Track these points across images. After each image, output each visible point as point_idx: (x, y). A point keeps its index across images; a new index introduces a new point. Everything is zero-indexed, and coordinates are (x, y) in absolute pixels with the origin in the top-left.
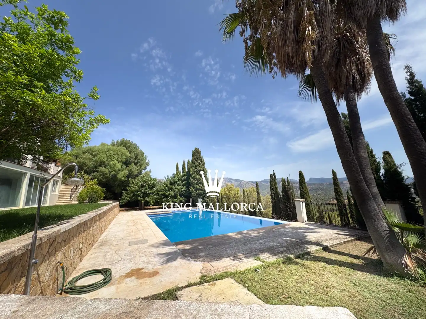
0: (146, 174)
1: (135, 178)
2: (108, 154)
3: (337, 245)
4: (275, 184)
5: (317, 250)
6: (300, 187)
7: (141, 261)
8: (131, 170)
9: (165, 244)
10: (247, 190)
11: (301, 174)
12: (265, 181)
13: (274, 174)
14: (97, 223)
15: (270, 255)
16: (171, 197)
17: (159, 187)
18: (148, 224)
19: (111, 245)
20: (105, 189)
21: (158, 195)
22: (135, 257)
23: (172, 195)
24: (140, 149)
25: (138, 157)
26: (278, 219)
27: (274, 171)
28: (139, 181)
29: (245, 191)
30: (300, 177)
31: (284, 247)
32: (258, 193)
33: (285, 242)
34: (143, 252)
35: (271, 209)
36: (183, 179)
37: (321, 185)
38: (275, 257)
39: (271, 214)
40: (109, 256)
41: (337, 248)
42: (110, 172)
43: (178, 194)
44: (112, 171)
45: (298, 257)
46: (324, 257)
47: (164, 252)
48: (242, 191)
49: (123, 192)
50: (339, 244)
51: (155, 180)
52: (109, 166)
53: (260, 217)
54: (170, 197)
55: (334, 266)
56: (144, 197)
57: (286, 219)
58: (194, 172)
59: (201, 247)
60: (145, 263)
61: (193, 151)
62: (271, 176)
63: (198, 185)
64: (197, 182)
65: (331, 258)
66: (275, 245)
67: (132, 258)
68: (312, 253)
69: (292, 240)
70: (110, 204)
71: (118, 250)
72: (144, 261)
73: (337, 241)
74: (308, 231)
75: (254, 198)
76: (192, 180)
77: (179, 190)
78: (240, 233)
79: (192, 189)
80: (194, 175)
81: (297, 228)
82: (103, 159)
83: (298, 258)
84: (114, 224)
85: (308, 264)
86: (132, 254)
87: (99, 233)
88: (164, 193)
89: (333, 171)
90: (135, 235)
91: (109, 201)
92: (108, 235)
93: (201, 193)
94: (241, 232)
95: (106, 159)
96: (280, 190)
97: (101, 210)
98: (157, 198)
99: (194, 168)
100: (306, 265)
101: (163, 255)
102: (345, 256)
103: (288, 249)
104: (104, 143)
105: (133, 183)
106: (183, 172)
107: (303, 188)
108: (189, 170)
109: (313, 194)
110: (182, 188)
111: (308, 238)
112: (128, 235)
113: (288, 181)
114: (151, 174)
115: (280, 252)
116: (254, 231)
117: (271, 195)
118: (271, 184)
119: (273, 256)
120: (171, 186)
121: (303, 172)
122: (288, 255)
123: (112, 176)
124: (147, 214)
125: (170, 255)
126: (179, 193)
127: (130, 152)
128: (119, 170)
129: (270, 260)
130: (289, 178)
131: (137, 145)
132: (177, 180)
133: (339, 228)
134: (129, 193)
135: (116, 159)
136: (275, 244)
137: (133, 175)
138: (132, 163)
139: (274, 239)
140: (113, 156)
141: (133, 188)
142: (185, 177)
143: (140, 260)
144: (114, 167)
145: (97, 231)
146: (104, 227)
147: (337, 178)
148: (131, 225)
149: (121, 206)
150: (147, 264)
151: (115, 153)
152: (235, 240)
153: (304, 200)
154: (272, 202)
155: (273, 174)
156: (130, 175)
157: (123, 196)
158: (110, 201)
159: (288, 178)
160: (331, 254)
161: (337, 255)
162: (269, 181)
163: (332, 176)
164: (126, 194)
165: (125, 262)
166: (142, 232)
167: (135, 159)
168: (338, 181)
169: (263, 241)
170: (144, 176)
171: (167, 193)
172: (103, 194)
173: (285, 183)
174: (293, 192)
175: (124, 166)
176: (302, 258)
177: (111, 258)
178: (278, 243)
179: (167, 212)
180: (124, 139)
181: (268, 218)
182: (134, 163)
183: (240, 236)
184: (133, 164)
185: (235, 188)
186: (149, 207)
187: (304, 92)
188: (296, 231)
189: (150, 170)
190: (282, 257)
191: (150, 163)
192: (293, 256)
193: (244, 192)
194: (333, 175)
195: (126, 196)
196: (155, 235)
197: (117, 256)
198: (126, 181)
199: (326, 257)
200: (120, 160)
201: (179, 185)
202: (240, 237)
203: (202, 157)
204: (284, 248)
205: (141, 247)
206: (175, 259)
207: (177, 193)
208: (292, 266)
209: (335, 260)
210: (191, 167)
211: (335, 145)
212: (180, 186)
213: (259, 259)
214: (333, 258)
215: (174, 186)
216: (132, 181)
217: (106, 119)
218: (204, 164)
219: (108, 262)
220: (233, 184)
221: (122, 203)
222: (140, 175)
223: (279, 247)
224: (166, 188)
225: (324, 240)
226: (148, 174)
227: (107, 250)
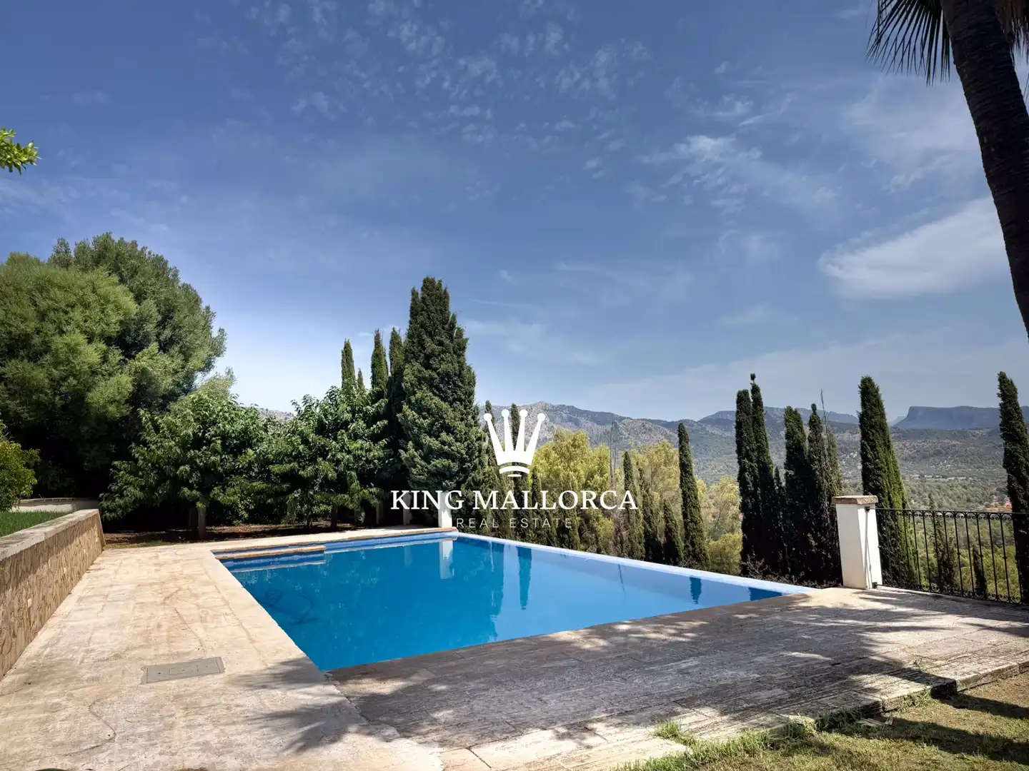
0: (213, 387)
1: (163, 408)
2: (43, 304)
3: (990, 679)
4: (756, 432)
5: (910, 697)
6: (863, 446)
7: (194, 741)
8: (144, 371)
9: (292, 676)
10: (640, 456)
11: (869, 392)
12: (716, 420)
13: (755, 390)
14: (9, 593)
15: (718, 719)
16: (321, 486)
17: (269, 445)
18: (223, 599)
19: (69, 679)
20: (35, 452)
21: (268, 480)
22: (171, 727)
23: (326, 477)
24: (183, 279)
25: (177, 317)
26: (764, 577)
27: (753, 377)
28: (181, 418)
29: (633, 462)
30: (863, 405)
31: (779, 686)
32: (685, 468)
33: (783, 666)
34: (200, 710)
35: (739, 535)
36: (371, 409)
37: (954, 437)
38: (739, 725)
39: (736, 557)
40: (67, 725)
41: (993, 687)
42: (56, 383)
43: (353, 473)
44: (65, 379)
45: (830, 724)
46: (934, 726)
47: (289, 707)
48: (621, 460)
49: (115, 467)
50: (999, 675)
51: (252, 413)
52: (48, 357)
53: (690, 566)
54: (316, 489)
55: (971, 758)
56: (205, 489)
57: (797, 576)
58: (420, 380)
59: (443, 687)
60: (210, 749)
61: (414, 293)
62: (742, 397)
63: (437, 437)
64: (432, 425)
65: (963, 728)
66: (743, 680)
67: (158, 732)
68: (888, 707)
69: (812, 659)
70: (65, 514)
71: (99, 700)
72: (206, 743)
73: (993, 662)
74: (881, 624)
75: (667, 488)
76: (411, 414)
77: (354, 455)
78: (604, 631)
79: (412, 451)
80: (419, 395)
81: (838, 613)
82: (23, 326)
83: (829, 730)
84: (80, 599)
85: (869, 749)
86: (157, 715)
87: (21, 634)
88: (292, 470)
89: (1003, 379)
90: (170, 640)
91: (57, 503)
92: (58, 640)
93: (449, 467)
94: (609, 626)
95: (33, 325)
96: (777, 457)
97: (23, 538)
98: (261, 492)
99: (417, 366)
100: (859, 754)
101: (286, 721)
102: (1018, 721)
103: (792, 696)
104: (23, 252)
105: (157, 428)
106: (374, 383)
107: (873, 448)
108: (398, 373)
109: (922, 476)
110: (369, 450)
111: (874, 649)
112: (139, 641)
113: (815, 423)
114: (232, 390)
115: (758, 707)
116: (659, 621)
117: (742, 480)
118: (739, 434)
119: (729, 721)
120: (321, 441)
121: (876, 382)
122: (792, 717)
123: (64, 396)
124: (221, 556)
125: (316, 721)
126: (357, 469)
127: (139, 298)
128: (94, 373)
129: (715, 736)
130: (819, 408)
131: (170, 265)
132: (348, 416)
133: (1010, 612)
134: (140, 469)
135: (78, 327)
136: (742, 674)
137: (154, 396)
138: (149, 341)
139: (742, 656)
140: (66, 313)
141: (158, 448)
142: (383, 402)
143: (190, 738)
144: (68, 360)
145: (10, 625)
146: (39, 609)
147: (1017, 408)
148: (154, 603)
149: (109, 526)
150: (220, 754)
151: (73, 299)
152: (582, 658)
153: (872, 499)
154: (743, 508)
155: (749, 388)
156: (142, 394)
157: (115, 482)
158: (63, 502)
159: (814, 407)
160: (963, 712)
161: (988, 715)
162: (733, 418)
163: (1000, 401)
164: (131, 473)
165: (130, 746)
166: (199, 629)
167: (162, 324)
168: (1020, 419)
169: (696, 663)
170: (206, 397)
171: (304, 469)
172: (30, 472)
173: (801, 429)
174: (834, 465)
175: (116, 355)
176: (847, 730)
177: (70, 731)
178: (757, 670)
179: (305, 549)
180: (108, 236)
181: (729, 573)
182: (160, 342)
183: (602, 642)
184: (154, 346)
185: (589, 450)
186: (227, 529)
187: (894, 32)
188: (830, 623)
189: (229, 372)
190: (768, 726)
191: (228, 343)
192: (812, 720)
193: (627, 466)
194: (1003, 395)
195: (130, 484)
196: (253, 641)
197: (95, 724)
198: (125, 418)
199: (943, 723)
200: (97, 329)
201: (355, 437)
202: (604, 647)
203: (454, 317)
204: (778, 692)
205: (193, 690)
206: (336, 735)
207: (347, 467)
208: (804, 758)
209: (978, 735)
210: (407, 361)
211: (1009, 268)
212: (360, 442)
213: (673, 734)
214: (970, 729)
215: (335, 439)
216: (151, 420)
217: (18, 147)
218: (464, 349)
219: (62, 744)
220: (583, 433)
221: (114, 511)
222: (186, 392)
223: (758, 685)
224: (301, 447)
225: (942, 659)
226: (219, 390)
227: (57, 700)
